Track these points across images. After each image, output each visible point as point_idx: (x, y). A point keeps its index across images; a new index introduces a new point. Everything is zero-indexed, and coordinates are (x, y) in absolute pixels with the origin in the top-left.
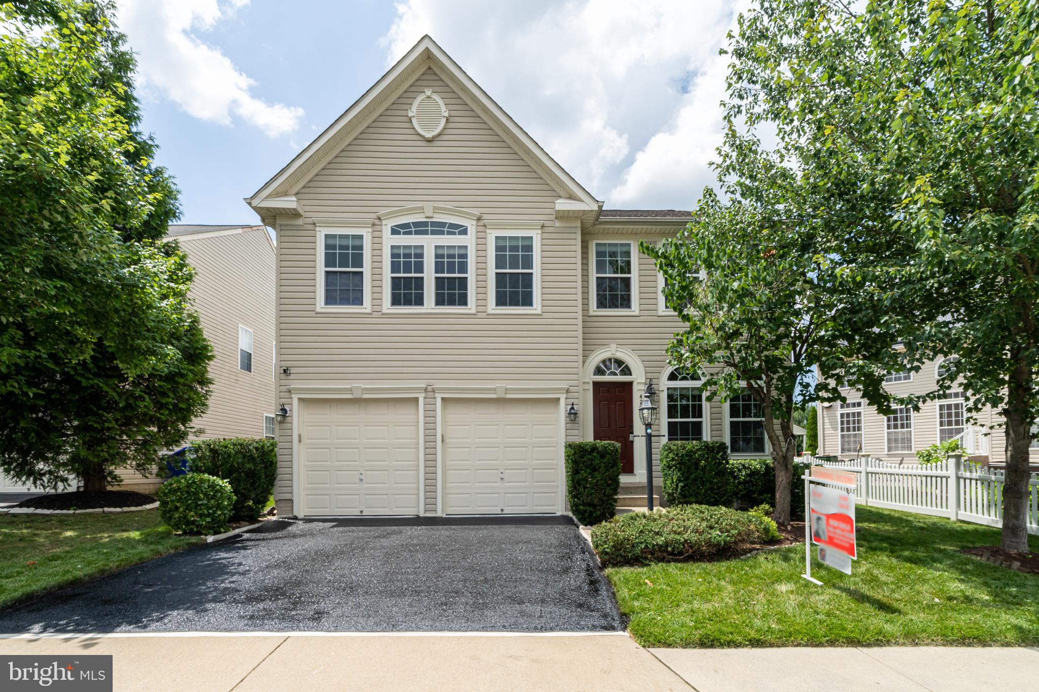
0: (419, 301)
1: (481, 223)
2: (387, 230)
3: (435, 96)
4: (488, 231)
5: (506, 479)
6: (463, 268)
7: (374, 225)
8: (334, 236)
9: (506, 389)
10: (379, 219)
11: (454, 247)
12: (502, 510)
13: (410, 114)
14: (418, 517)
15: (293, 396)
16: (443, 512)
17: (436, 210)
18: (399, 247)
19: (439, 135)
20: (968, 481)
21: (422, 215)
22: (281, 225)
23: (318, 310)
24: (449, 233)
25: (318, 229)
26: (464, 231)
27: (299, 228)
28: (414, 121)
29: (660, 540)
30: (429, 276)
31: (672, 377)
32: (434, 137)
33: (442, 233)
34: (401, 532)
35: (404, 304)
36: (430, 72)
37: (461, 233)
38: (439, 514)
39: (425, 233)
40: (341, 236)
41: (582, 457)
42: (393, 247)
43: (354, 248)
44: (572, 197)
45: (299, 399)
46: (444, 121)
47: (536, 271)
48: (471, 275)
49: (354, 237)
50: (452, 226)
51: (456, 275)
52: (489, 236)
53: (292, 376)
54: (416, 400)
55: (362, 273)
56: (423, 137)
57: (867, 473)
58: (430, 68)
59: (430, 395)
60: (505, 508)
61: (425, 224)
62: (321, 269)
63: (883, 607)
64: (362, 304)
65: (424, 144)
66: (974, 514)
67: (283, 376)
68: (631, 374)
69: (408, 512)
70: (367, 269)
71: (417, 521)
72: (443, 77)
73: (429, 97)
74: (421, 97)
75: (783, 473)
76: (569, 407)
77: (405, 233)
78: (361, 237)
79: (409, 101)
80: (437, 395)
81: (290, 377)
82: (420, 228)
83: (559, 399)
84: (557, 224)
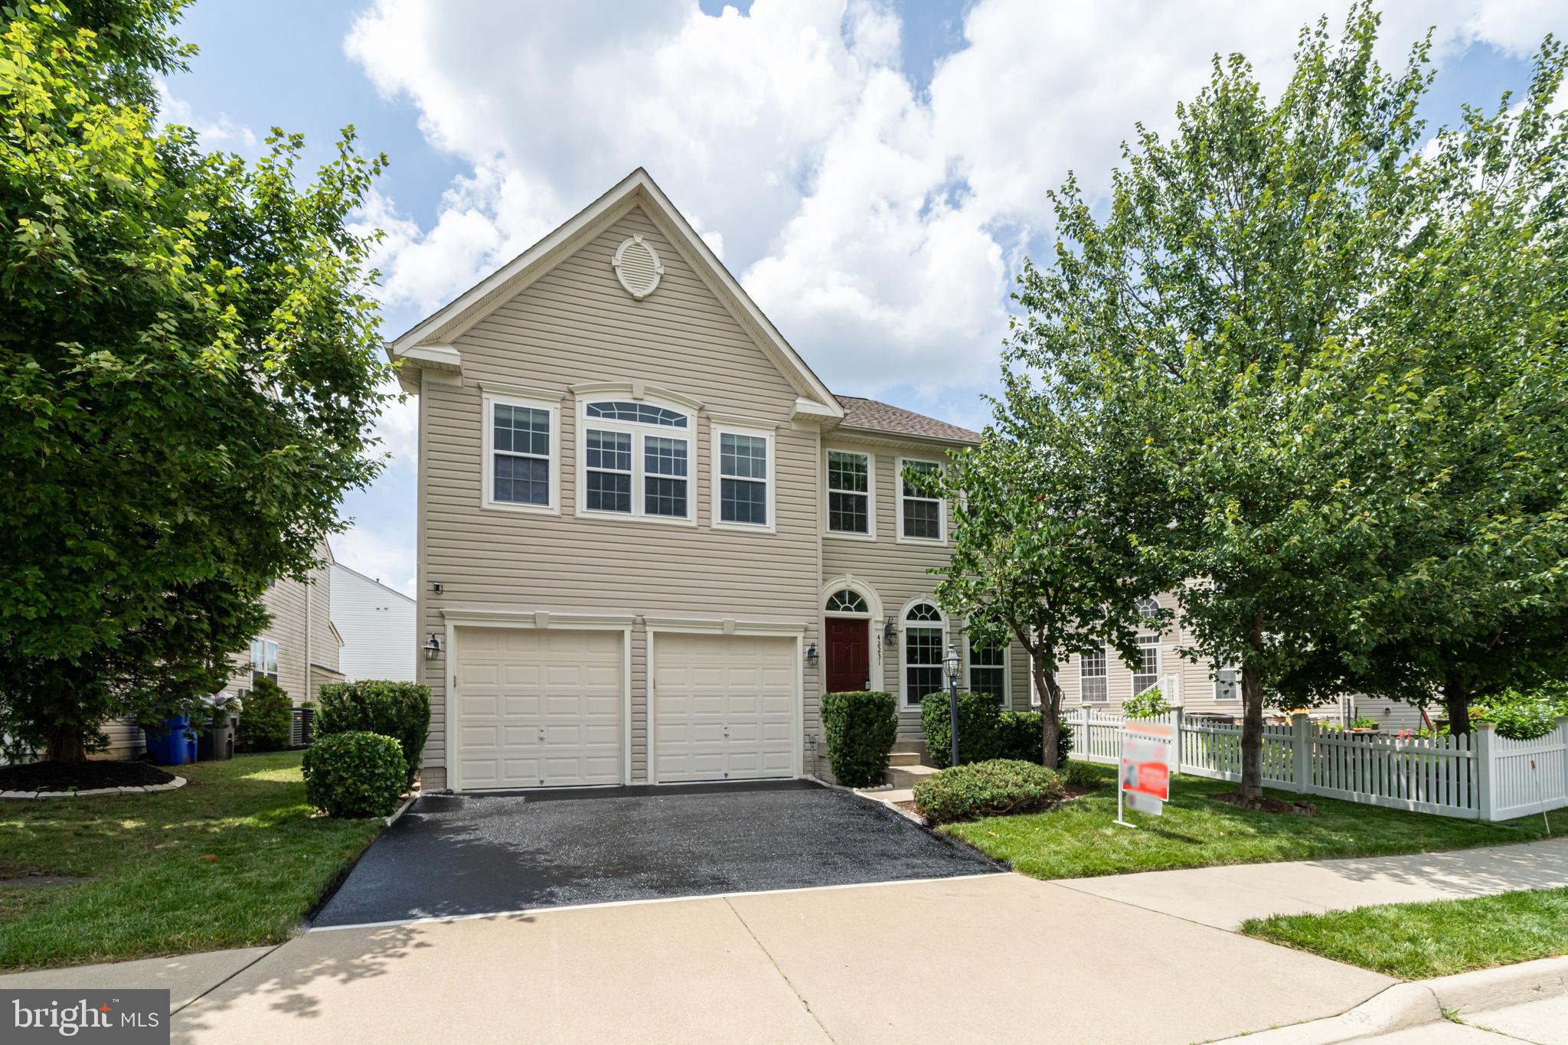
0: (625, 506)
1: (704, 414)
2: (581, 410)
3: (646, 245)
4: (712, 425)
5: (731, 736)
6: (682, 468)
7: (564, 399)
8: (508, 408)
9: (737, 624)
10: (572, 392)
11: (670, 440)
12: (726, 775)
13: (614, 263)
14: (624, 786)
15: (446, 622)
16: (655, 779)
17: (649, 391)
18: (598, 432)
19: (651, 295)
20: (1189, 734)
21: (629, 395)
22: (429, 383)
23: (485, 506)
24: (663, 422)
25: (484, 395)
26: (683, 423)
27: (457, 391)
28: (618, 271)
29: (987, 795)
30: (638, 474)
31: (912, 616)
32: (646, 297)
33: (654, 421)
34: (640, 805)
35: (604, 508)
36: (639, 212)
37: (677, 424)
38: (651, 781)
39: (632, 418)
40: (518, 410)
41: (858, 709)
42: (589, 432)
43: (536, 426)
44: (811, 397)
45: (455, 627)
46: (657, 279)
47: (770, 480)
48: (691, 478)
49: (536, 412)
50: (667, 413)
51: (672, 477)
52: (713, 432)
53: (445, 595)
54: (620, 634)
55: (547, 461)
56: (632, 295)
57: (1089, 726)
58: (638, 207)
59: (640, 627)
60: (729, 772)
61: (632, 407)
62: (489, 451)
63: (1190, 840)
64: (547, 503)
65: (631, 303)
66: (1195, 766)
67: (432, 595)
68: (867, 611)
69: (609, 780)
70: (554, 457)
71: (622, 791)
72: (656, 221)
73: (638, 245)
74: (628, 243)
75: (1051, 727)
76: (808, 648)
77: (605, 416)
78: (546, 414)
79: (613, 244)
80: (648, 628)
81: (441, 597)
82: (626, 411)
83: (795, 638)
84: (794, 426)
